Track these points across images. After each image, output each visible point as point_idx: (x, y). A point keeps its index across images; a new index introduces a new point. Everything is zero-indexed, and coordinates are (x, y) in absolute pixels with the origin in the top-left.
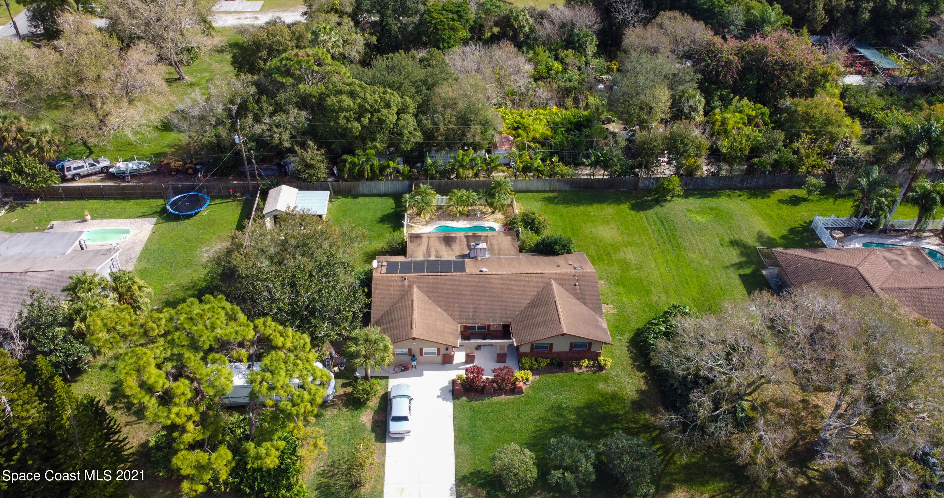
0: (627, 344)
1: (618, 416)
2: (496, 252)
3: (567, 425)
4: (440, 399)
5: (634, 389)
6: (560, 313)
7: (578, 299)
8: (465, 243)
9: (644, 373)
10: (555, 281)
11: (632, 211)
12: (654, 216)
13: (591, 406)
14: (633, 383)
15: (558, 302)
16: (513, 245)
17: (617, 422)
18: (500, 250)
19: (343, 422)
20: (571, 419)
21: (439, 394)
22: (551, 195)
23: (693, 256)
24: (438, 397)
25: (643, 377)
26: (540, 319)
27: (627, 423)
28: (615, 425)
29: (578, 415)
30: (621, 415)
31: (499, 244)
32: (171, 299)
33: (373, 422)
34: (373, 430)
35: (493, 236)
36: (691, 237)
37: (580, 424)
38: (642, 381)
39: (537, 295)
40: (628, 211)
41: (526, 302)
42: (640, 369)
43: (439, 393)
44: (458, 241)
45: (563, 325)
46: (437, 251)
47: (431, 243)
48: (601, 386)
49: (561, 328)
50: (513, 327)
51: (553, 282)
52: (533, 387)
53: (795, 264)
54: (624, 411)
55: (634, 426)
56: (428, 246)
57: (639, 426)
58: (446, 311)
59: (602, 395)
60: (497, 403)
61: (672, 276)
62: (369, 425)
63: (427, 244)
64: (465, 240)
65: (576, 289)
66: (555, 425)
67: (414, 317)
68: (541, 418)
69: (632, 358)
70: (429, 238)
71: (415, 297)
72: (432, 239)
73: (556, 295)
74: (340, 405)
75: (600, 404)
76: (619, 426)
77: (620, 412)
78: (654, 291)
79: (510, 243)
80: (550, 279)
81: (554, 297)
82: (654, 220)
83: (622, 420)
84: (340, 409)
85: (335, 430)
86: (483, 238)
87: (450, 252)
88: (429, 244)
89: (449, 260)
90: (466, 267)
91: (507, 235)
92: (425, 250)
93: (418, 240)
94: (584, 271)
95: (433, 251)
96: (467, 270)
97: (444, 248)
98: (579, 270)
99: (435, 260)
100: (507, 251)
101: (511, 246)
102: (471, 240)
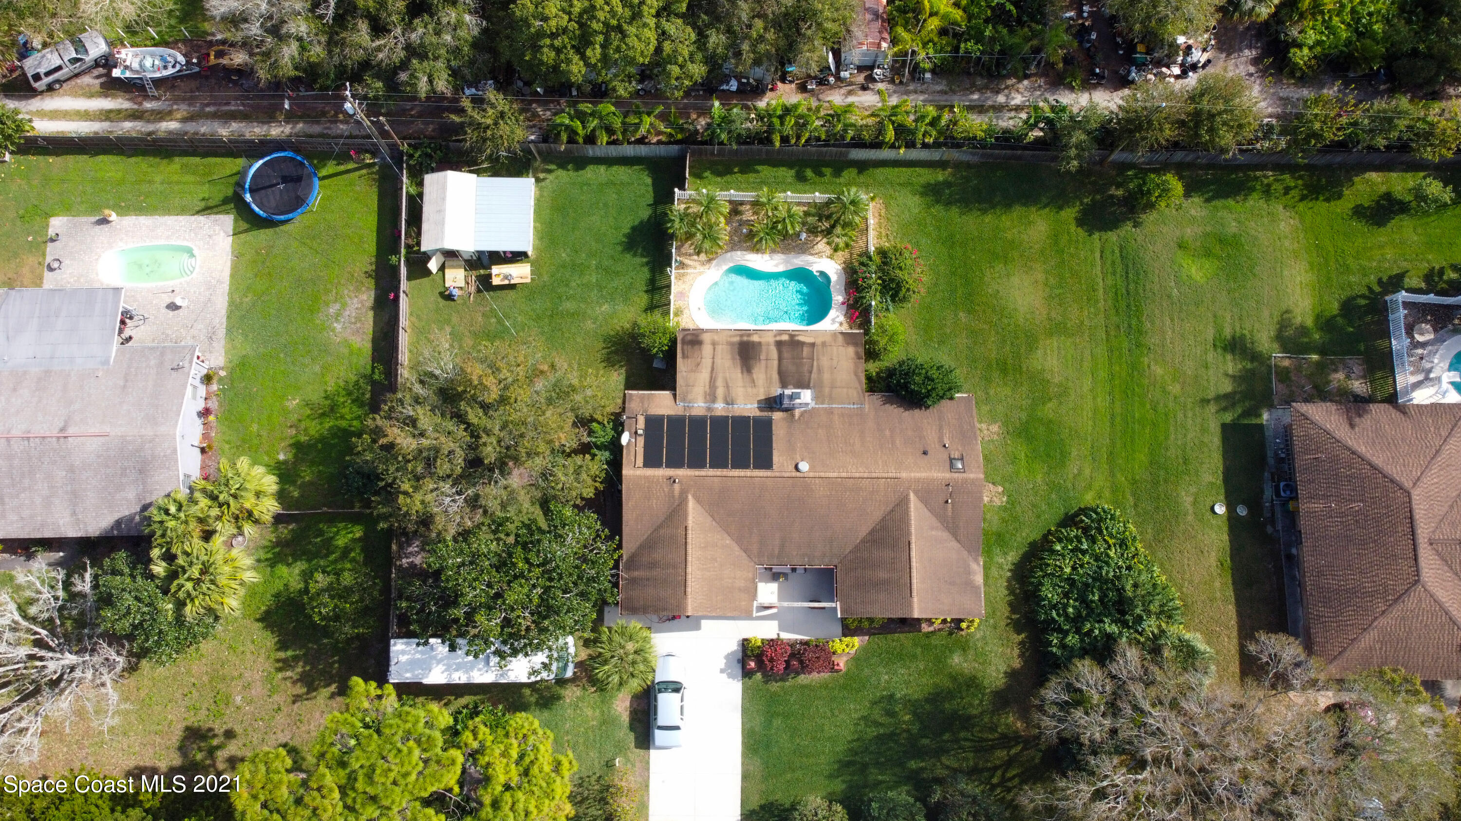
0: (1009, 574)
1: (970, 718)
2: (826, 389)
3: (898, 731)
4: (724, 675)
5: (1003, 668)
6: (914, 571)
7: (947, 528)
8: (775, 363)
9: (1023, 635)
10: (916, 493)
11: (1079, 230)
12: (1117, 251)
13: (936, 698)
14: (1003, 654)
15: (913, 546)
16: (856, 375)
17: (967, 729)
18: (833, 385)
19: (589, 712)
20: (904, 722)
21: (723, 666)
22: (940, 176)
23: (1159, 371)
24: (722, 671)
25: (1020, 643)
26: (882, 575)
27: (980, 732)
28: (962, 735)
29: (915, 714)
30: (975, 716)
31: (831, 370)
32: (303, 438)
33: (631, 712)
34: (632, 728)
35: (824, 344)
36: (1168, 322)
37: (915, 729)
38: (1016, 652)
39: (883, 519)
40: (1073, 228)
41: (863, 531)
42: (1018, 627)
43: (722, 663)
44: (763, 356)
45: (915, 600)
46: (728, 387)
47: (718, 361)
48: (956, 659)
49: (910, 605)
50: (839, 575)
51: (912, 496)
52: (857, 660)
53: (1317, 451)
54: (980, 709)
55: (990, 736)
56: (713, 369)
57: (996, 735)
58: (739, 541)
59: (953, 678)
60: (803, 687)
61: (1113, 417)
62: (625, 718)
63: (709, 365)
64: (775, 354)
65: (946, 509)
66: (882, 731)
67: (689, 570)
68: (864, 718)
69: (1010, 604)
70: (714, 344)
71: (690, 522)
72: (719, 348)
73: (913, 530)
74: (584, 680)
75: (950, 695)
76: (969, 735)
77: (975, 712)
78: (1074, 453)
79: (852, 366)
80: (909, 488)
81: (909, 534)
82: (1113, 263)
83: (973, 726)
84: (584, 688)
85: (580, 726)
86: (806, 351)
87: (749, 390)
88: (713, 363)
89: (746, 415)
90: (774, 445)
91: (848, 344)
92: (708, 380)
93: (696, 347)
94: (964, 475)
95: (720, 383)
96: (776, 458)
97: (740, 375)
98: (958, 471)
99: (724, 414)
100: (845, 390)
101: (853, 376)
102: (786, 355)
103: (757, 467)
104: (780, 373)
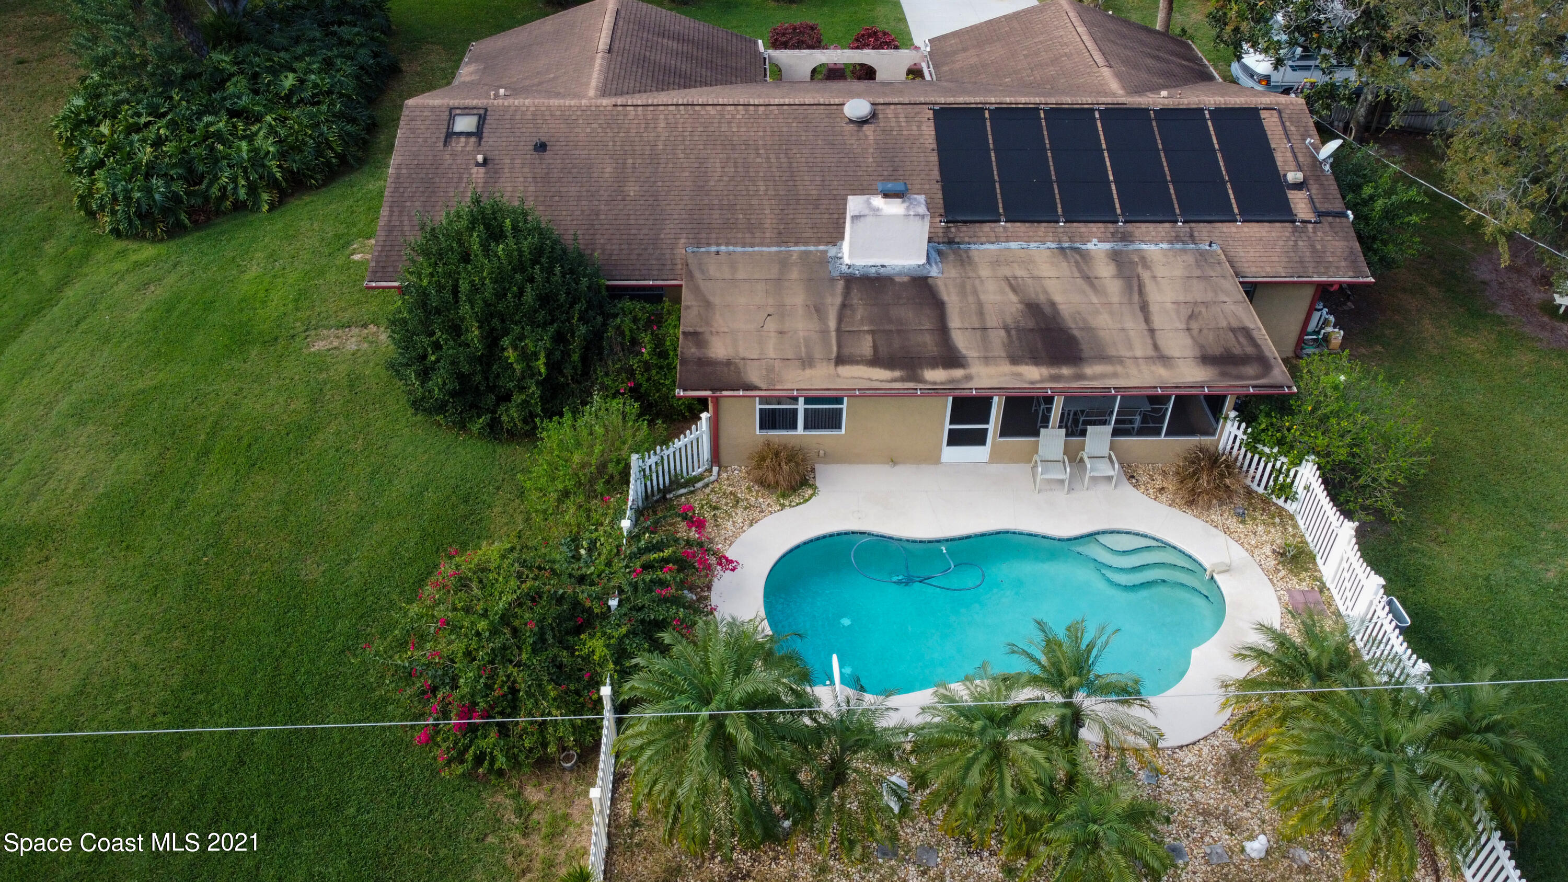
2: (794, 274)
8: (954, 322)
16: (708, 304)
18: (778, 283)
31: (781, 312)
35: (807, 362)
44: (998, 337)
46: (1087, 278)
47: (1133, 325)
56: (1144, 308)
63: (1158, 321)
64: (961, 341)
79: (720, 322)
86: (866, 346)
87: (1020, 273)
88: (1147, 320)
89: (1020, 228)
90: (934, 158)
91: (728, 363)
92: (1150, 286)
93: (1217, 351)
94: (452, 103)
95: (1114, 287)
96: (928, 132)
97: (1058, 298)
98: (466, 111)
99: (1082, 228)
100: (741, 275)
101: (716, 300)
102: (928, 342)
103: (973, 113)
104: (939, 307)
